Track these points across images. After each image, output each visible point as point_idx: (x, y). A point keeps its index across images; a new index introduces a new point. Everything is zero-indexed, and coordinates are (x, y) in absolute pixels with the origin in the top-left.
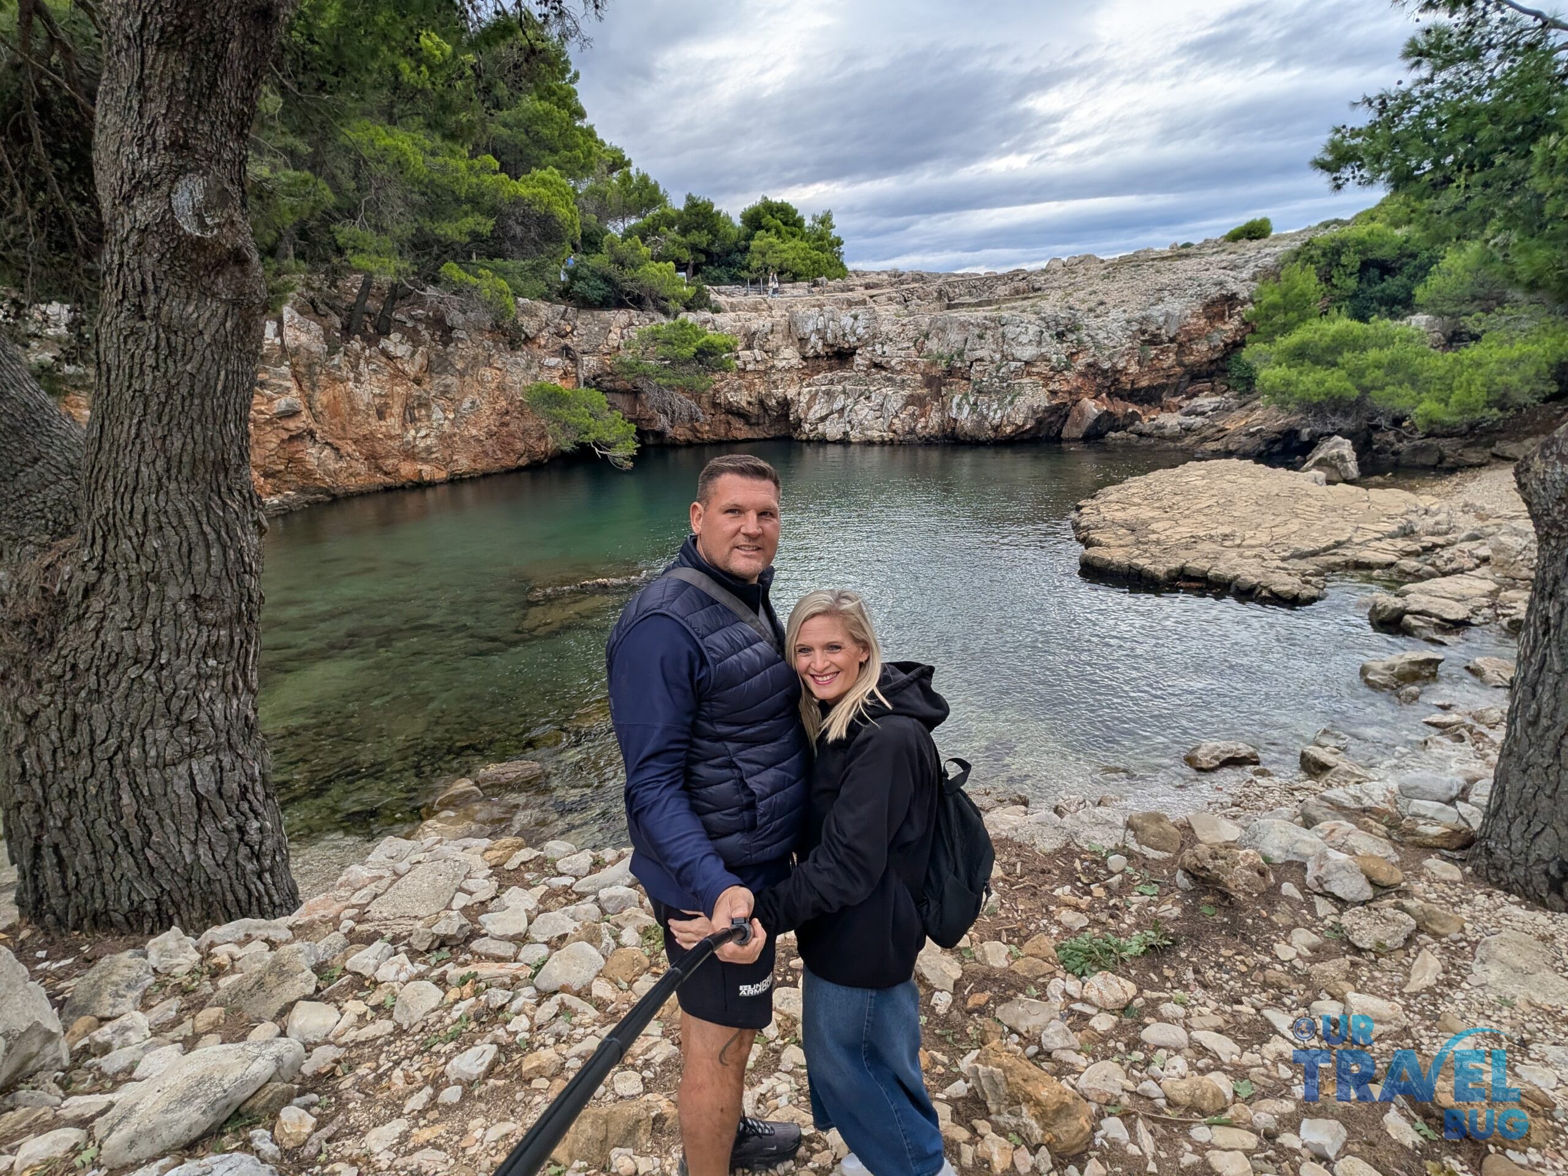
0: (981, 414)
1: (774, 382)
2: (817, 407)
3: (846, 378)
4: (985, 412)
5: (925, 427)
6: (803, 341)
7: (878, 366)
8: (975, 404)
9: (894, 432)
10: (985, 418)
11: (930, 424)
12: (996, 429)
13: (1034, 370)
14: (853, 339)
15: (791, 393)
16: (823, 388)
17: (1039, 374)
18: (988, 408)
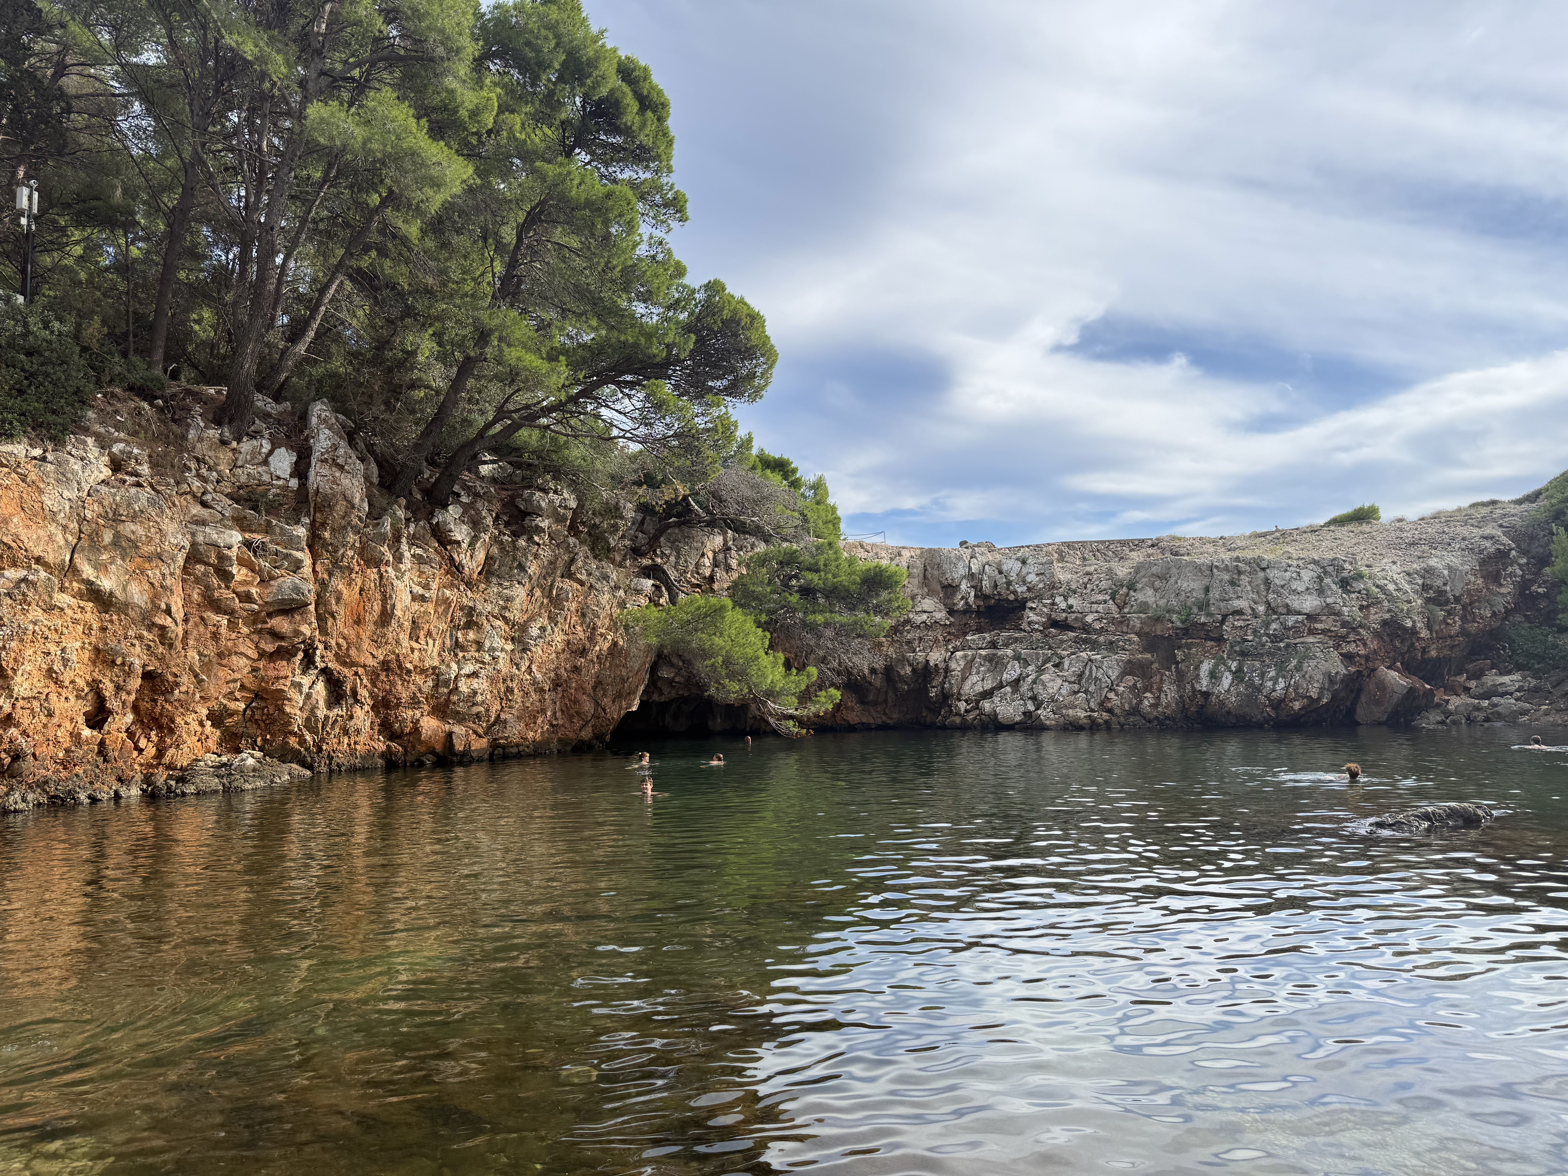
0: (1251, 684)
1: (909, 642)
2: (974, 678)
3: (1016, 640)
4: (1257, 681)
5: (1155, 706)
6: (950, 589)
7: (1063, 626)
8: (1240, 670)
9: (1110, 711)
10: (1259, 689)
11: (1164, 701)
12: (1278, 704)
13: (1318, 626)
14: (1021, 589)
15: (936, 657)
16: (983, 652)
17: (1324, 632)
18: (1262, 675)
